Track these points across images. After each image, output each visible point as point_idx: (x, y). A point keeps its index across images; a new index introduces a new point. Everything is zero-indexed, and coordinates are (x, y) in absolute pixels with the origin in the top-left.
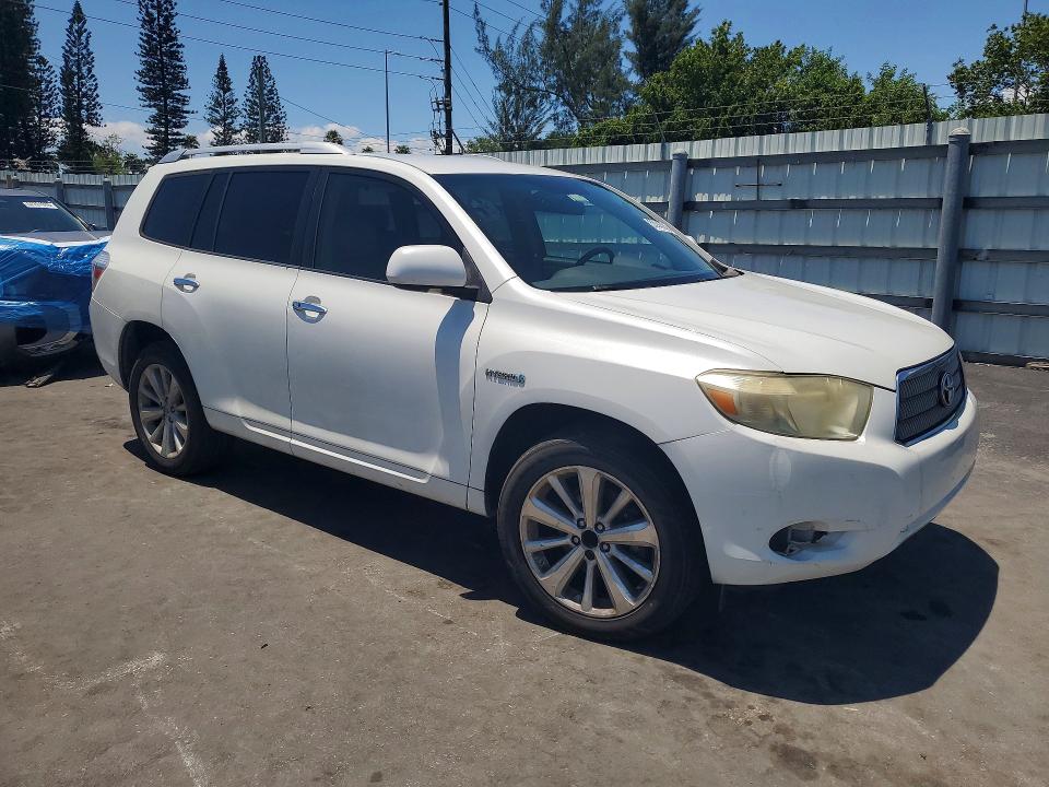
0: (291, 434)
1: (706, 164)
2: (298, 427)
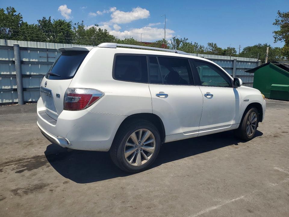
0: (199, 130)
1: (26, 49)
2: (201, 128)
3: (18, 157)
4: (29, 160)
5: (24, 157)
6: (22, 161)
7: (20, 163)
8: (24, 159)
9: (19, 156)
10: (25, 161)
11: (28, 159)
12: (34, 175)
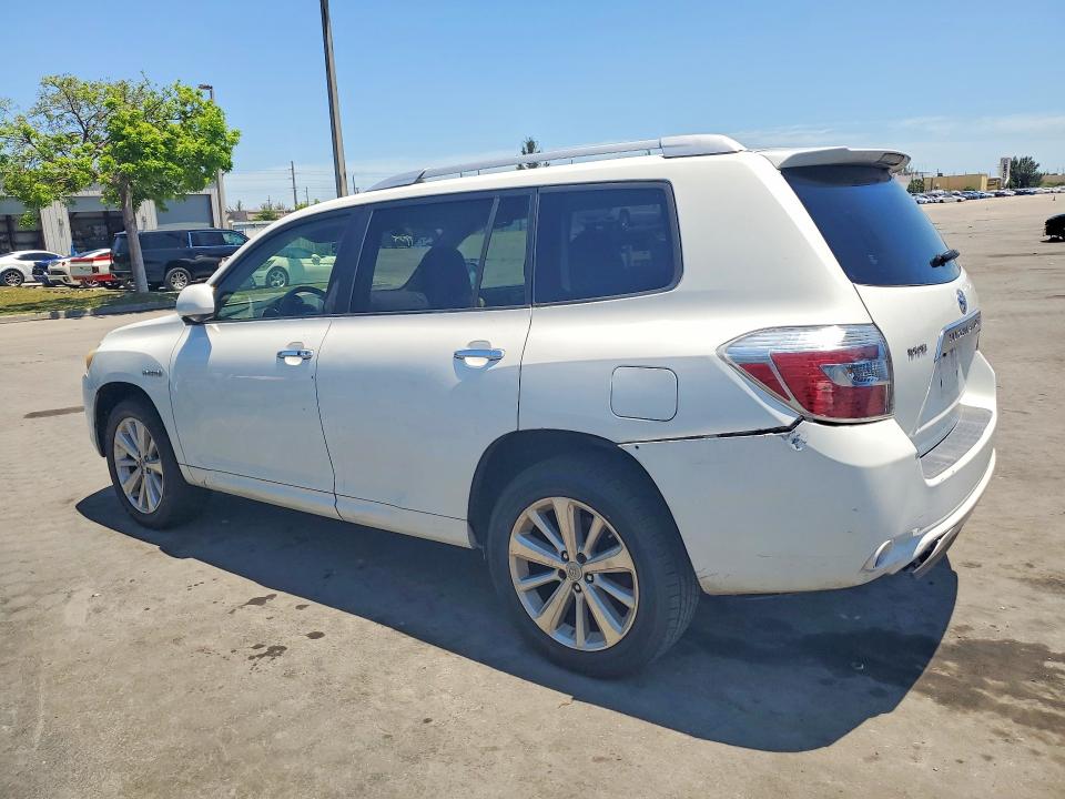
3: (1040, 746)
4: (1005, 700)
5: (1016, 730)
6: (1040, 707)
7: (1053, 704)
8: (1023, 718)
9: (1035, 753)
10: (1024, 705)
11: (1004, 711)
12: (1040, 623)
